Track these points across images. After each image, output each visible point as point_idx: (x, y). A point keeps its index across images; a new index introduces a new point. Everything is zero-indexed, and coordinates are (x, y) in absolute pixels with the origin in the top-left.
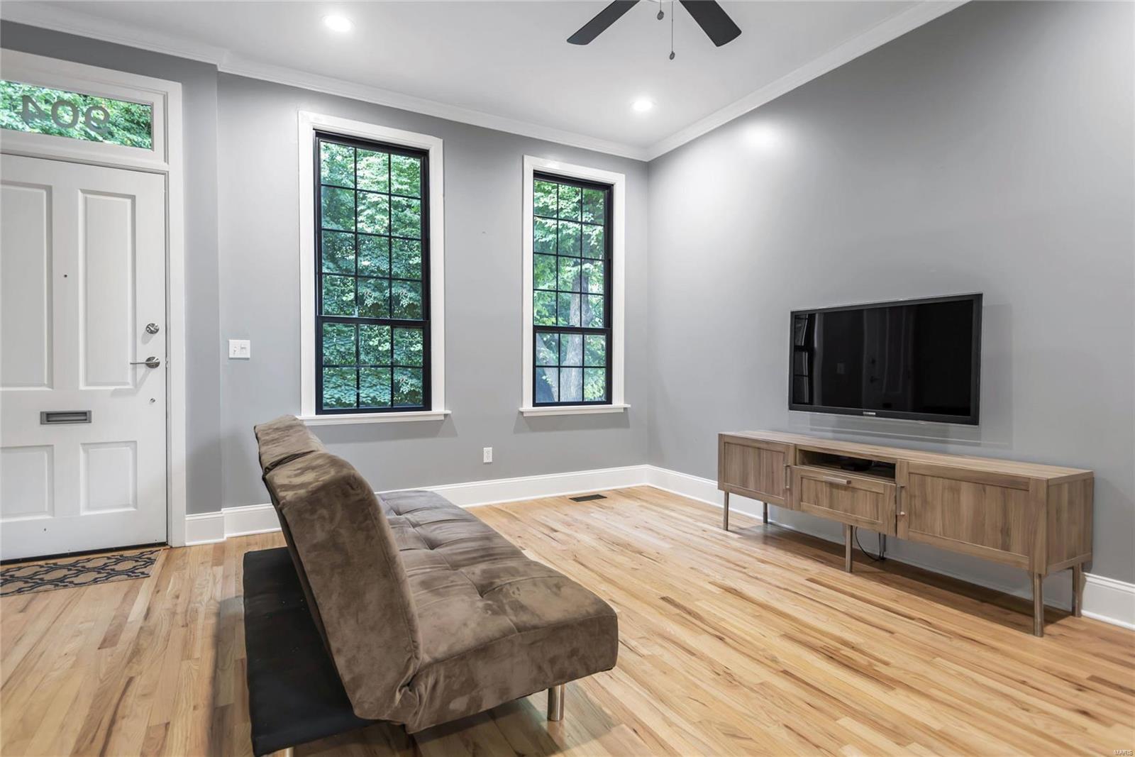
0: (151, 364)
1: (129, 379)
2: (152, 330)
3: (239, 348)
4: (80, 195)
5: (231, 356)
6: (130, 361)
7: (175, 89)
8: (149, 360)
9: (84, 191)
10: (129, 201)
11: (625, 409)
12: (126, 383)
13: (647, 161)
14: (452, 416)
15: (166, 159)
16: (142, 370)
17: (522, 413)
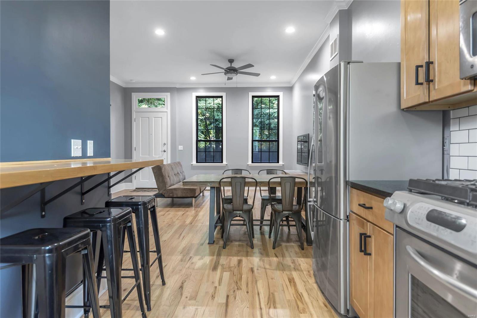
0: (165, 151)
1: (161, 155)
2: (165, 144)
3: (181, 148)
4: (153, 118)
5: (179, 149)
6: (161, 151)
7: (168, 94)
8: (164, 150)
9: (154, 118)
10: (161, 118)
11: (283, 165)
12: (160, 155)
13: (291, 86)
14: (228, 165)
15: (167, 109)
16: (163, 152)
17: (248, 165)
